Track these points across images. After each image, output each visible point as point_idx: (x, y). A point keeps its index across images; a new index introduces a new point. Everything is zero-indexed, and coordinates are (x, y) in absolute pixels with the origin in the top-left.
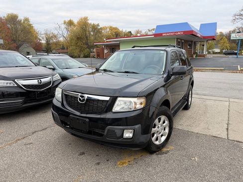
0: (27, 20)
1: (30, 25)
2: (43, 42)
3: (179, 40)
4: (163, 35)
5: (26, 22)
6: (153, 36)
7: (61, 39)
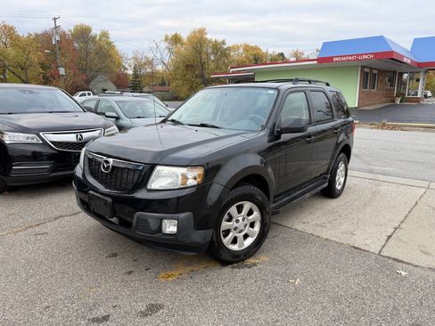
0: (105, 35)
1: (109, 44)
2: (130, 72)
3: (367, 70)
4: (334, 59)
5: (103, 39)
6: (316, 62)
7: (160, 68)
